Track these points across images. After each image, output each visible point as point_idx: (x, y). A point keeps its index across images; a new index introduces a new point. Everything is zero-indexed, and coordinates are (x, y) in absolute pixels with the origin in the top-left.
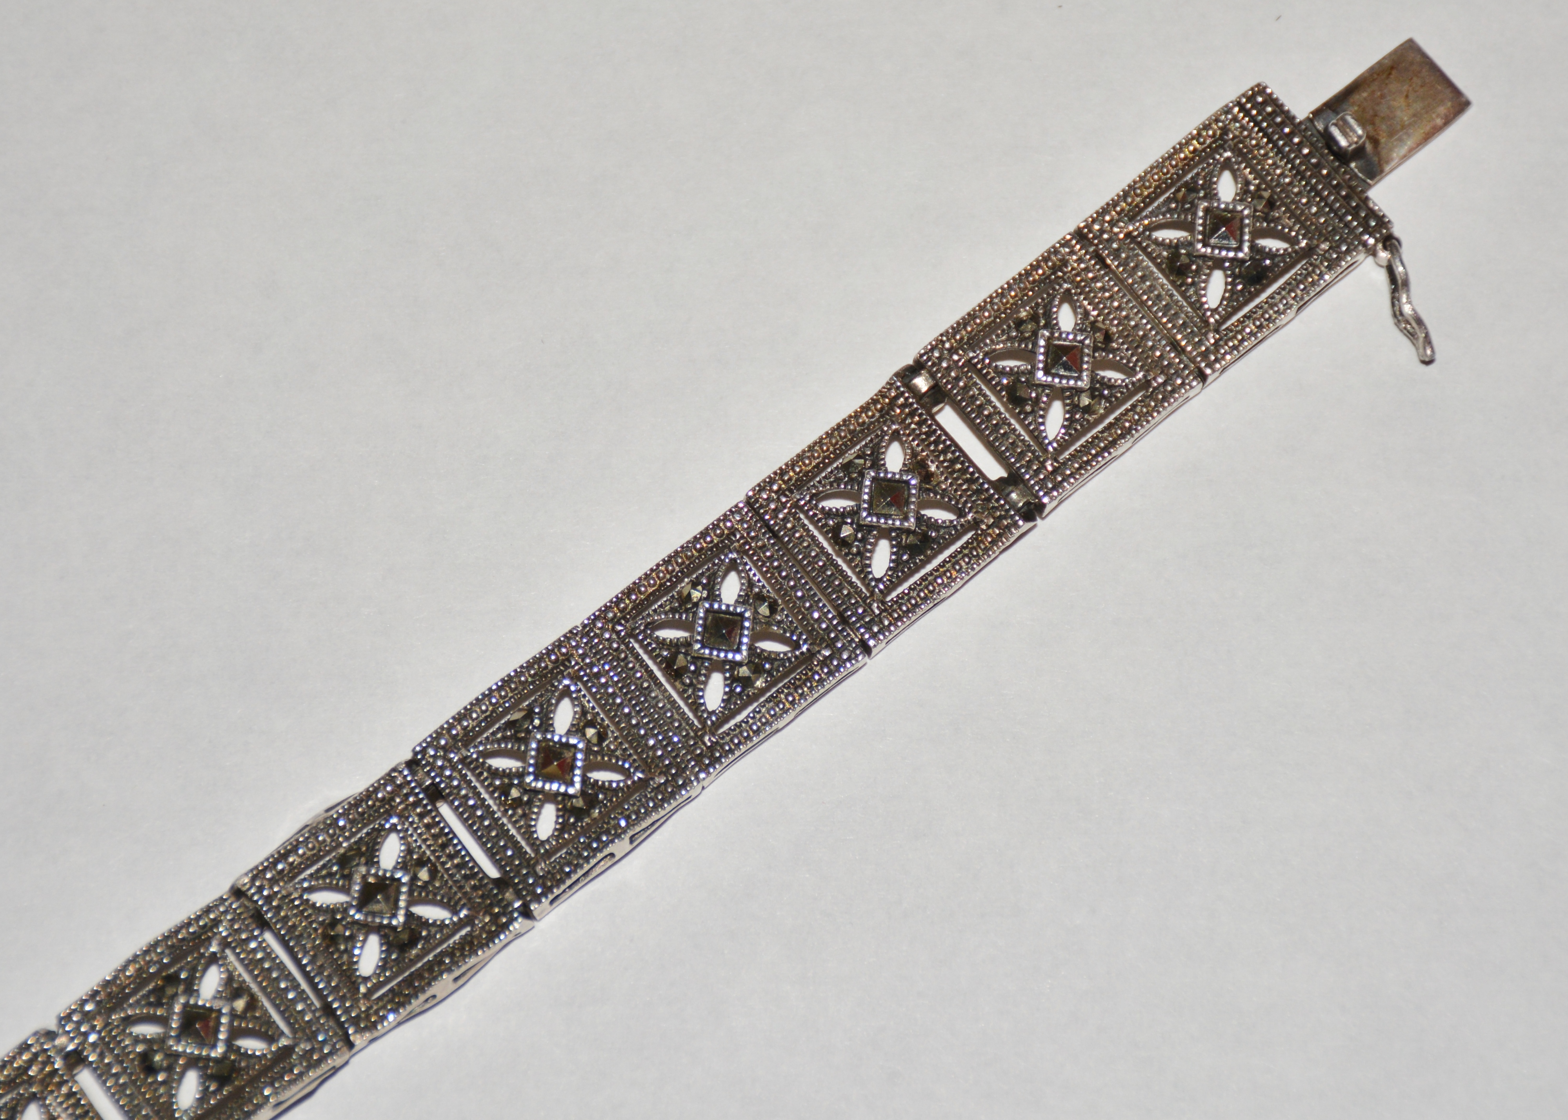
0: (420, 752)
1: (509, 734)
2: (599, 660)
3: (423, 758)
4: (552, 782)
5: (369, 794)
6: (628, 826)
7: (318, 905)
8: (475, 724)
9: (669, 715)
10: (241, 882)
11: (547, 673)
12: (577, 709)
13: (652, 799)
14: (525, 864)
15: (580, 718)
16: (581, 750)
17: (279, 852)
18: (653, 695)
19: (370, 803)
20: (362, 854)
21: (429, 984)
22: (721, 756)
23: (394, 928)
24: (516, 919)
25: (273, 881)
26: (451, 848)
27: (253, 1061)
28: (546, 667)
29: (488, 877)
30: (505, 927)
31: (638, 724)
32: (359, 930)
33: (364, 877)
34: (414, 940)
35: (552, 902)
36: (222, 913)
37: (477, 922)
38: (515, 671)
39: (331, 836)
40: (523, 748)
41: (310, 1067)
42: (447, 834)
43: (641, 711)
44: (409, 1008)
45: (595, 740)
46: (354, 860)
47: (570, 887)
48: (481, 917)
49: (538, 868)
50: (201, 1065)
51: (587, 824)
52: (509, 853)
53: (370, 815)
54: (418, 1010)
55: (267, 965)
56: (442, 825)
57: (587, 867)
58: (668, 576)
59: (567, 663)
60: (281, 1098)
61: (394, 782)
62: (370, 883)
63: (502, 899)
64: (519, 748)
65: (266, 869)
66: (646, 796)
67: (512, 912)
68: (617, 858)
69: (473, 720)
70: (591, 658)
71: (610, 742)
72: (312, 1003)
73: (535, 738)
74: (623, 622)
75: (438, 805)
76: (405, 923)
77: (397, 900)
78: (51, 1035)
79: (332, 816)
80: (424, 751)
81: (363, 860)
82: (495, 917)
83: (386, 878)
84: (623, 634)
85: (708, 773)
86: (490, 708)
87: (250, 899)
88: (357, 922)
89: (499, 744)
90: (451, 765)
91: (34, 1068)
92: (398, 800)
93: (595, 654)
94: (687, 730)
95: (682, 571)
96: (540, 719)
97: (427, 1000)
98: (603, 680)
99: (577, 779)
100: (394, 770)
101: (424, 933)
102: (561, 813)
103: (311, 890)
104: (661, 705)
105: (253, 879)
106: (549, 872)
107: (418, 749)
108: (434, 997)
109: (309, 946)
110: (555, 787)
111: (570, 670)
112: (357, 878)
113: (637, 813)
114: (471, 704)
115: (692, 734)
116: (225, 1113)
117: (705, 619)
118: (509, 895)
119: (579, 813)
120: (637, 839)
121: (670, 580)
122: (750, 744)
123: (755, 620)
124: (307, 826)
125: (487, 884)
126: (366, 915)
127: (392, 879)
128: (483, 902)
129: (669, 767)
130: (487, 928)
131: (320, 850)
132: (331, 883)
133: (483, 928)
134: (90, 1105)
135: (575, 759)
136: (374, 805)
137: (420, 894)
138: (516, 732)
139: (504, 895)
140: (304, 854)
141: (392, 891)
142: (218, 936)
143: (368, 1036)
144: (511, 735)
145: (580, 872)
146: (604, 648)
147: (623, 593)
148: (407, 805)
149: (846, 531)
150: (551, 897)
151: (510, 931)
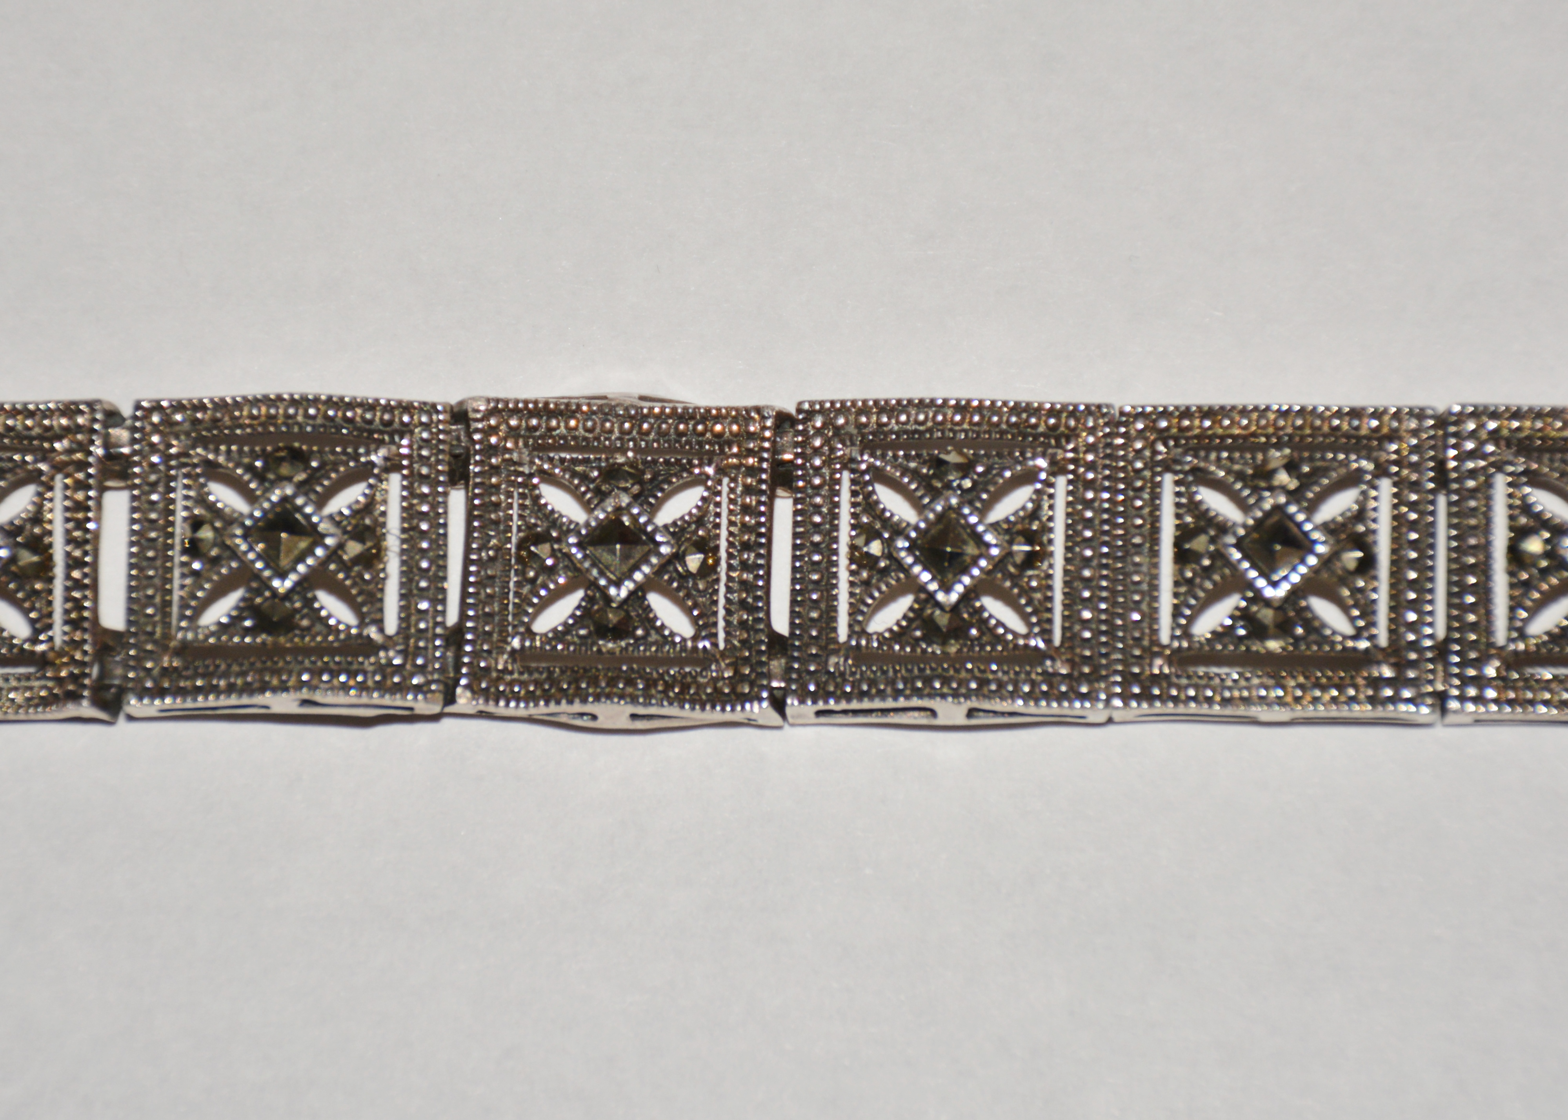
0: (807, 412)
1: (925, 471)
2: (1105, 467)
3: (804, 422)
4: (925, 568)
5: (707, 416)
6: (978, 693)
7: (543, 501)
8: (896, 428)
9: (1137, 598)
10: (475, 405)
11: (1031, 435)
12: (1030, 505)
13: (1033, 684)
14: (823, 643)
15: (1023, 518)
16: (989, 558)
17: (546, 404)
18: (1137, 559)
19: (700, 427)
20: (640, 482)
21: (597, 698)
22: (1158, 697)
23: (608, 599)
24: (760, 700)
25: (513, 433)
26: (752, 555)
27: (318, 627)
28: (1035, 426)
29: (769, 625)
30: (744, 699)
31: (1088, 580)
32: (566, 568)
33: (618, 510)
34: (619, 632)
35: (819, 713)
36: (421, 424)
37: (713, 667)
38: (993, 403)
39: (623, 432)
40: (926, 500)
41: (380, 687)
42: (761, 535)
43: (1106, 566)
44: (553, 708)
45: (1019, 559)
46: (627, 481)
47: (856, 712)
48: (723, 665)
49: (833, 660)
50: (254, 585)
51: (933, 653)
52: (814, 615)
53: (688, 442)
54: (563, 719)
55: (424, 526)
56: (763, 519)
57: (890, 704)
58: (1271, 430)
59: (1063, 441)
60: (318, 697)
61: (747, 425)
62: (622, 523)
63: (762, 664)
64: (922, 497)
65: (516, 411)
66: (1028, 674)
67: (763, 687)
68: (939, 722)
69: (898, 422)
70: (1096, 456)
71: (1037, 576)
72: (443, 613)
73: (947, 499)
74: (1172, 443)
75: (780, 492)
76: (626, 601)
77: (636, 567)
78: (113, 417)
79: (642, 408)
80: (810, 414)
81: (636, 489)
82: (738, 678)
83: (645, 532)
84: (1160, 457)
85: (1126, 704)
86: (930, 424)
87: (469, 435)
88: (569, 556)
89: (903, 475)
90: (829, 456)
91: (66, 443)
92: (735, 450)
93: (1107, 456)
94: (1143, 634)
95: (1291, 436)
96: (975, 483)
97: (582, 715)
98: (1090, 495)
99: (959, 588)
100: (758, 410)
101: (640, 632)
102: (911, 615)
103: (548, 478)
104: (1137, 578)
105: (492, 412)
106: (842, 674)
107: (806, 406)
108: (594, 717)
109: (494, 542)
110: (926, 577)
111: (1060, 451)
112: (610, 505)
113: (1001, 685)
114: (910, 401)
115: (1146, 643)
116: (241, 665)
117: (1267, 514)
118: (777, 665)
119: (932, 632)
120: (977, 717)
121: (1268, 437)
122: (1205, 709)
123: (1326, 562)
124: (605, 398)
125: (762, 630)
126: (585, 557)
127: (651, 537)
128: (741, 649)
129: (1086, 660)
130: (720, 684)
131: (597, 439)
132: (577, 487)
133: (715, 680)
134: (97, 535)
135: (975, 562)
136: (702, 434)
137: (671, 580)
138: (934, 476)
139: (769, 659)
140: (576, 428)
141: (638, 552)
142: (394, 448)
143: (480, 705)
144: (927, 475)
145: (877, 704)
146: (1123, 458)
147: (1200, 408)
148: (741, 465)
149: (1534, 546)
150: (821, 705)
151: (743, 708)
